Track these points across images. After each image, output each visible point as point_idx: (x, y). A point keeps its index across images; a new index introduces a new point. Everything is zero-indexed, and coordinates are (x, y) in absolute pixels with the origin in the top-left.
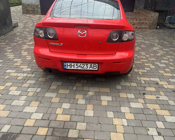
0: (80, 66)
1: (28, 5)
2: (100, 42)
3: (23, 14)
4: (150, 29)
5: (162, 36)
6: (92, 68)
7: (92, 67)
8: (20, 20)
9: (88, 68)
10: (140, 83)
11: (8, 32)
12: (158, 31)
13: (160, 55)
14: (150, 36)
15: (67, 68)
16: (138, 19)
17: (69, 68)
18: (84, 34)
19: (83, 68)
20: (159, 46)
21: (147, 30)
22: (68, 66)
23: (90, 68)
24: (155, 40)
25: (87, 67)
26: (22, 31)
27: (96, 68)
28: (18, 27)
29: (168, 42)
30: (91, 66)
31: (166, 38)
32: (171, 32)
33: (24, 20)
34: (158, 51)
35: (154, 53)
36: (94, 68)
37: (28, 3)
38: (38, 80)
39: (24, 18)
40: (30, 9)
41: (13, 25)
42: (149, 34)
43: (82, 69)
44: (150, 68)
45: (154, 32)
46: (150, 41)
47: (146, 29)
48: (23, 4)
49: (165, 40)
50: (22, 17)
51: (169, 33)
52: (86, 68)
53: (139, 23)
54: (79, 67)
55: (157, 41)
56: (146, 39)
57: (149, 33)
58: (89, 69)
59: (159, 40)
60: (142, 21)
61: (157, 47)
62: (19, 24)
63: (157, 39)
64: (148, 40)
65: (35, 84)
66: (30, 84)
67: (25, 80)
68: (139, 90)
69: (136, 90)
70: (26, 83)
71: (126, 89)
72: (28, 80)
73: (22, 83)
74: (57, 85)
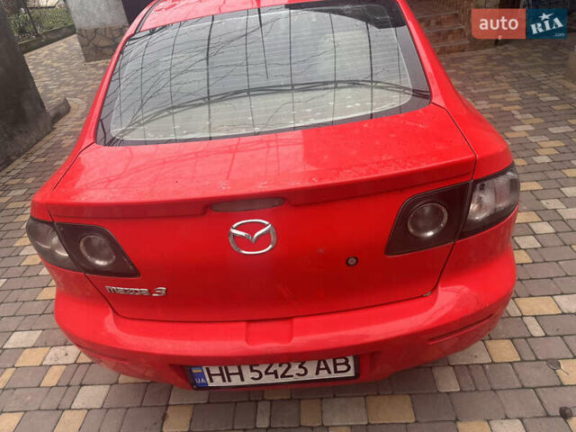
0: (271, 371)
1: (96, 30)
2: (352, 261)
3: (87, 60)
4: (476, 50)
5: (524, 72)
6: (330, 372)
7: (327, 368)
8: (76, 86)
9: (309, 373)
10: (526, 338)
11: (38, 141)
12: (504, 54)
13: (548, 160)
14: (484, 78)
15: (210, 385)
16: (433, 22)
17: (218, 382)
18: (264, 240)
19: (283, 376)
20: (531, 116)
21: (466, 54)
22: (210, 375)
23: (317, 373)
24: (506, 91)
25: (302, 372)
26: (80, 126)
27: (348, 369)
28: (69, 115)
29: (551, 91)
30: (323, 366)
31: (540, 76)
32: (546, 47)
33: (90, 82)
34: (532, 139)
35: (524, 154)
36: (336, 372)
37: (94, 24)
38: (117, 383)
39: (90, 75)
40: (103, 43)
41: (52, 114)
42: (478, 71)
43: (280, 380)
44: (534, 234)
45: (489, 58)
46: (491, 97)
47: (463, 51)
48: (80, 30)
49: (538, 86)
50: (83, 74)
51: (539, 55)
52: (298, 374)
53: (439, 34)
54: (264, 376)
55: (514, 95)
56: (473, 91)
57: (476, 65)
58: (316, 378)
59: (520, 90)
60: (446, 27)
61: (523, 124)
62: (73, 102)
63: (512, 84)
64: (485, 96)
65: (105, 409)
66: (86, 411)
67: (68, 386)
68: (534, 389)
69: (523, 387)
70: (70, 409)
71: (480, 389)
72: (81, 385)
73: (57, 409)
74: (192, 407)
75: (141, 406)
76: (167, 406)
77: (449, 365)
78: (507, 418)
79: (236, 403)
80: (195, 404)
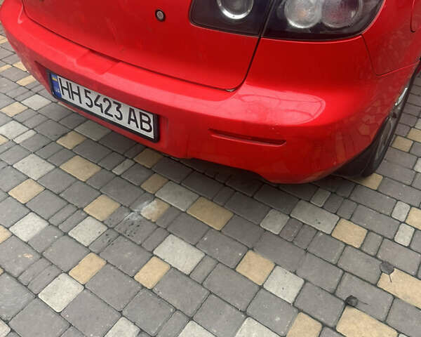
0: (98, 103)
2: (160, 15)
6: (137, 126)
7: (135, 121)
9: (124, 119)
10: (384, 238)
15: (62, 96)
17: (67, 96)
19: (106, 113)
22: (62, 87)
23: (129, 123)
27: (150, 130)
30: (132, 117)
36: (141, 128)
43: (103, 115)
52: (117, 117)
58: (128, 127)
65: (37, 112)
66: (26, 108)
67: (30, 90)
68: (344, 271)
69: (336, 265)
70: (20, 102)
71: (296, 243)
72: (37, 93)
73: (14, 99)
74: (85, 138)
75: (58, 122)
76: (72, 130)
77: (289, 215)
78: (295, 273)
79: (113, 151)
80: (88, 138)
